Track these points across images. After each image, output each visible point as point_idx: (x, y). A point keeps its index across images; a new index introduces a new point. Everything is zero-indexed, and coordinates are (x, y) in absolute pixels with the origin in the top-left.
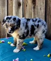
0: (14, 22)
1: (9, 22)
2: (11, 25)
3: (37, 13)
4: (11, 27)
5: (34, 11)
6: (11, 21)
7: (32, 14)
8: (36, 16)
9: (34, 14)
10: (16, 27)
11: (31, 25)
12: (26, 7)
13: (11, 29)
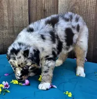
0: (26, 59)
1: (14, 59)
2: (19, 66)
4: (21, 69)
6: (20, 57)
10: (30, 68)
11: (64, 29)
13: (22, 72)
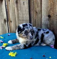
3: (21, 9)
5: (17, 7)
7: (16, 10)
8: (20, 12)
9: (18, 10)
12: (9, 2)
